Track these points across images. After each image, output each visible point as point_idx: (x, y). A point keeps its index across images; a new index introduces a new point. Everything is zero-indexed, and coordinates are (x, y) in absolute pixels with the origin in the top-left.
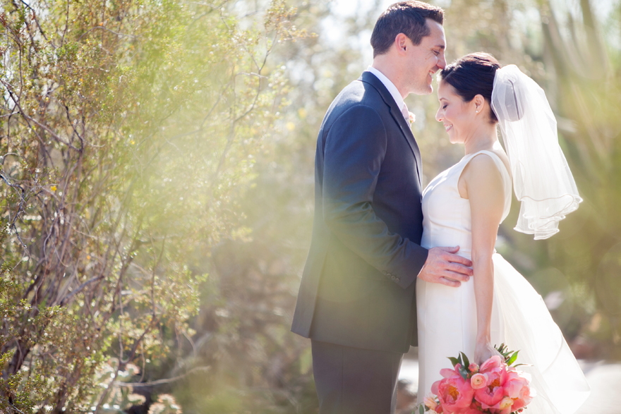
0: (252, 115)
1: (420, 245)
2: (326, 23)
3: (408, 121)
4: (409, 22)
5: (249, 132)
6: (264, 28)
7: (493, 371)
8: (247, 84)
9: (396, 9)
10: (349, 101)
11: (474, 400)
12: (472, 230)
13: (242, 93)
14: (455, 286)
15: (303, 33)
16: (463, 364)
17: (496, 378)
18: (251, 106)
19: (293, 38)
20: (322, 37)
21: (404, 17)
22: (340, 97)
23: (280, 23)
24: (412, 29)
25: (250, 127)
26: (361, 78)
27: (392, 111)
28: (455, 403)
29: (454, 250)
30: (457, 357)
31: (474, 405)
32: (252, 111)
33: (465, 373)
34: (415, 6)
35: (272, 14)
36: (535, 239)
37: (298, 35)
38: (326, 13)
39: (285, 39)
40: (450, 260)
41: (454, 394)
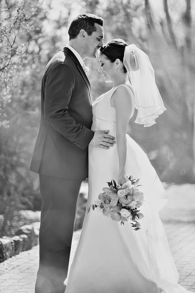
0: (8, 67)
1: (91, 129)
2: (45, 23)
3: (85, 71)
4: (86, 24)
5: (7, 76)
6: (13, 25)
7: (127, 189)
8: (6, 52)
9: (81, 17)
10: (57, 61)
11: (118, 202)
12: (117, 122)
13: (3, 57)
14: (107, 149)
15: (33, 28)
16: (114, 185)
17: (129, 192)
18: (8, 63)
19: (27, 30)
20: (43, 30)
21: (84, 22)
22: (53, 59)
23: (21, 23)
24: (88, 27)
25: (7, 73)
26: (63, 50)
27: (78, 66)
28: (110, 204)
29: (106, 132)
30: (111, 182)
31: (118, 204)
32: (8, 65)
33: (115, 189)
34: (90, 17)
35: (17, 19)
36: (144, 126)
37: (30, 29)
38: (44, 18)
39: (24, 31)
40: (105, 137)
41: (109, 200)
